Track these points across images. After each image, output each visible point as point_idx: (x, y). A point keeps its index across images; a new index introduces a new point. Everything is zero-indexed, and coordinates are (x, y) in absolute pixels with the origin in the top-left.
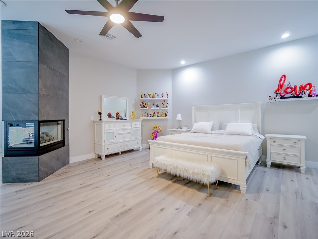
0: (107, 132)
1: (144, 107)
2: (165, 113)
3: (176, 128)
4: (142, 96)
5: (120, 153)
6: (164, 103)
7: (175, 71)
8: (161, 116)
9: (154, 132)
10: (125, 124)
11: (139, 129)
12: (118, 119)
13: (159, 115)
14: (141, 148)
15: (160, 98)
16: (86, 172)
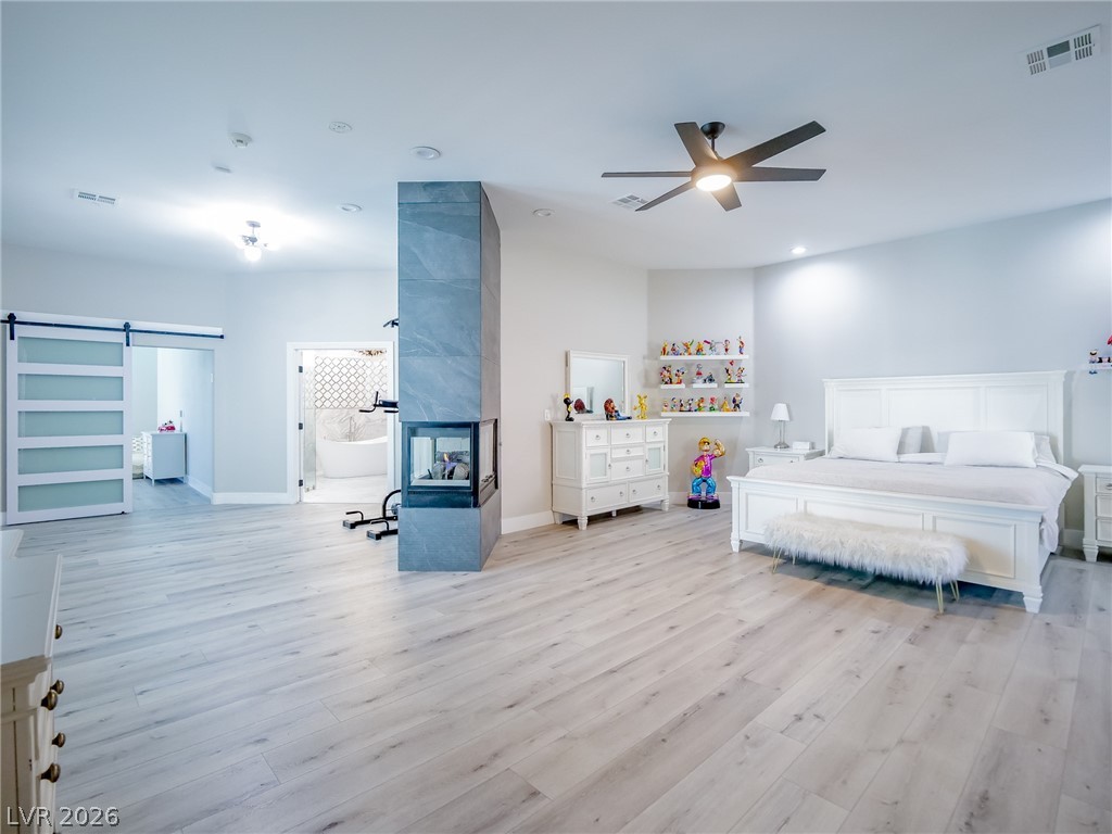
0: (593, 452)
1: (671, 383)
2: (734, 401)
3: (769, 447)
4: (664, 349)
5: (614, 514)
6: (731, 372)
7: (763, 275)
8: (721, 409)
9: (702, 457)
10: (630, 431)
11: (661, 445)
12: (611, 416)
13: (716, 407)
14: (667, 503)
15: (718, 354)
16: (563, 557)
